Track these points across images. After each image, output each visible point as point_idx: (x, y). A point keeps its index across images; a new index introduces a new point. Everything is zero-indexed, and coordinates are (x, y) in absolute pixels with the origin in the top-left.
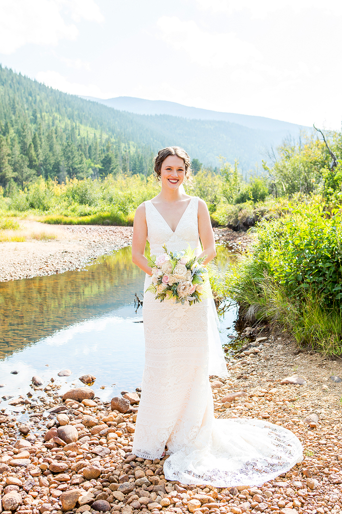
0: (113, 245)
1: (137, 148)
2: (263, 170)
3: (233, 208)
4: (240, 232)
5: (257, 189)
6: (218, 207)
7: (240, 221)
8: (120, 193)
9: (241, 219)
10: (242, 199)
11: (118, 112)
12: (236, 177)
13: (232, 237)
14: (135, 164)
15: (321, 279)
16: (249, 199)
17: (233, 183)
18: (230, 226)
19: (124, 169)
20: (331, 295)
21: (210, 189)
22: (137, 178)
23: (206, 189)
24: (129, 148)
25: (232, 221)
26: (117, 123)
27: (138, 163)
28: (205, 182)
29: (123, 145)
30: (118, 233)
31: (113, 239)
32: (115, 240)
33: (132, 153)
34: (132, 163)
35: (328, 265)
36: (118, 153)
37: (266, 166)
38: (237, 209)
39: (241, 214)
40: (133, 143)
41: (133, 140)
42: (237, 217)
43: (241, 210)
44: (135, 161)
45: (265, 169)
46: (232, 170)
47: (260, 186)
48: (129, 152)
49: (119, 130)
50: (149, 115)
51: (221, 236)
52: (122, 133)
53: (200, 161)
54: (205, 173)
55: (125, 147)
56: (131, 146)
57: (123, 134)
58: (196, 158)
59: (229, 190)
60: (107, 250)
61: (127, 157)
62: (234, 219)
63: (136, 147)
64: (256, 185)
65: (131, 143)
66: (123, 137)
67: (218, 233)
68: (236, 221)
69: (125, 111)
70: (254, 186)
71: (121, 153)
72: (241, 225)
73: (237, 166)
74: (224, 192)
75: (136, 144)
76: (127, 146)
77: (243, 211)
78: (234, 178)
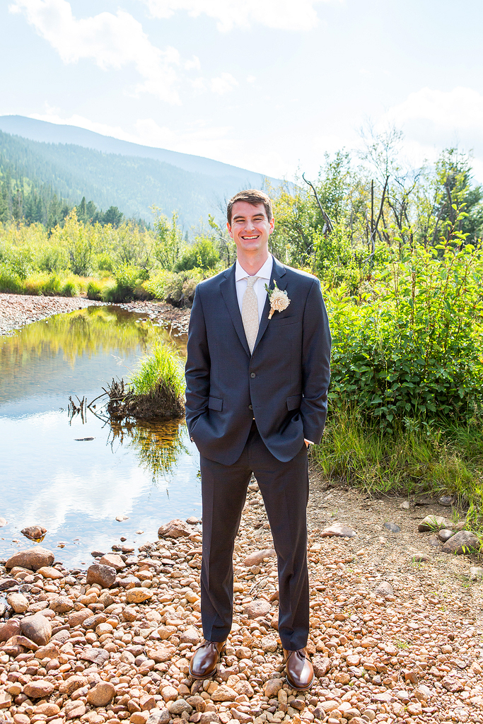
0: (11, 322)
1: (33, 187)
2: (210, 227)
3: (173, 277)
4: (184, 309)
5: (204, 252)
6: (151, 274)
7: (184, 294)
8: (14, 248)
9: (186, 292)
10: (186, 265)
11: (7, 135)
12: (174, 236)
13: (173, 316)
14: (30, 209)
15: (355, 387)
16: (198, 266)
17: (170, 242)
18: (169, 301)
19: (16, 215)
20: (368, 409)
21: (138, 249)
22: (36, 229)
23: (132, 248)
24: (22, 186)
25: (174, 295)
26: (5, 150)
27: (34, 208)
28: (130, 238)
29: (13, 182)
30: (15, 305)
31: (11, 312)
32: (14, 314)
33: (26, 194)
34: (26, 207)
35: (364, 369)
36: (7, 192)
37: (214, 222)
38: (180, 277)
39: (186, 285)
40: (28, 179)
41: (27, 176)
42: (181, 288)
43: (185, 279)
44: (31, 205)
45: (213, 226)
46: (169, 225)
47: (208, 249)
48: (23, 191)
49: (8, 161)
50: (51, 144)
51: (156, 312)
52: (12, 166)
53: (120, 210)
54: (131, 226)
55: (17, 185)
56: (25, 184)
57: (14, 166)
58: (114, 206)
59: (164, 252)
60: (4, 328)
61: (19, 200)
62: (176, 291)
63: (31, 186)
64: (204, 248)
65: (25, 179)
66: (14, 171)
67: (153, 308)
68: (180, 293)
69: (17, 136)
70: (202, 248)
71: (11, 193)
72: (187, 300)
73: (176, 220)
74: (158, 253)
75: (31, 182)
76: (19, 183)
77: (190, 281)
78: (172, 236)
